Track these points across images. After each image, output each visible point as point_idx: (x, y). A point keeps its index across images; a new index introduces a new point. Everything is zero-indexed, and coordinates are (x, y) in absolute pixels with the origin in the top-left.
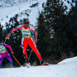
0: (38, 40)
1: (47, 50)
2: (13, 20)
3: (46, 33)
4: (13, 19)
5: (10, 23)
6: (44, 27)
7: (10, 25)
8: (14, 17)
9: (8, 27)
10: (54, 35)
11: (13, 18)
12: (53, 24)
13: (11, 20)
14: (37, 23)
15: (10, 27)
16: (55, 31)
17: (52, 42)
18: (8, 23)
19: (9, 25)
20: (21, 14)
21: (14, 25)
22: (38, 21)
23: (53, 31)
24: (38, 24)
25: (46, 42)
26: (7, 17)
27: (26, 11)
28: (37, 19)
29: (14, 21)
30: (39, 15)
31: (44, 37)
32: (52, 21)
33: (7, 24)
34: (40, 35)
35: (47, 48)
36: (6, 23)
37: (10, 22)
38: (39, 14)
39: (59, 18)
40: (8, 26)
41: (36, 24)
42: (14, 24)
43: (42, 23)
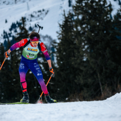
0: (62, 62)
1: (76, 81)
3: (75, 51)
4: (17, 25)
5: (11, 33)
6: (72, 40)
7: (10, 36)
9: (7, 40)
11: (16, 23)
12: (89, 36)
13: (13, 26)
14: (60, 32)
15: (11, 39)
16: (91, 47)
17: (85, 67)
18: (8, 33)
19: (8, 36)
20: (30, 17)
22: (61, 29)
24: (62, 35)
25: (76, 66)
26: (6, 22)
27: (40, 11)
28: (60, 25)
30: (64, 20)
31: (73, 58)
33: (6, 33)
34: (64, 53)
35: (77, 77)
36: (4, 32)
37: (11, 30)
38: (64, 17)
39: (98, 26)
40: (8, 38)
41: (58, 35)
43: (70, 34)
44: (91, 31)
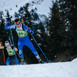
1: (61, 44)
2: (23, 9)
8: (25, 6)
10: (69, 27)
11: (23, 7)
12: (69, 15)
16: (71, 23)
17: (67, 35)
20: (32, 3)
21: (24, 16)
23: (68, 23)
29: (24, 11)
32: (67, 11)
39: (75, 8)
42: (24, 14)
44: (71, 12)
